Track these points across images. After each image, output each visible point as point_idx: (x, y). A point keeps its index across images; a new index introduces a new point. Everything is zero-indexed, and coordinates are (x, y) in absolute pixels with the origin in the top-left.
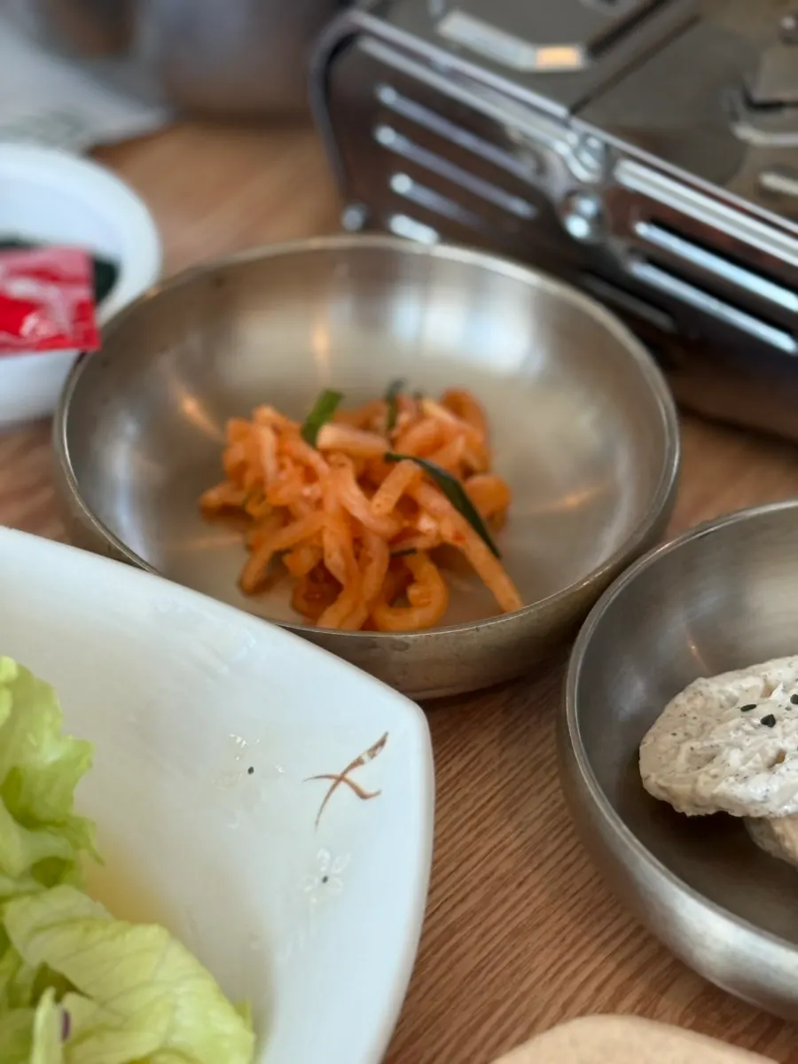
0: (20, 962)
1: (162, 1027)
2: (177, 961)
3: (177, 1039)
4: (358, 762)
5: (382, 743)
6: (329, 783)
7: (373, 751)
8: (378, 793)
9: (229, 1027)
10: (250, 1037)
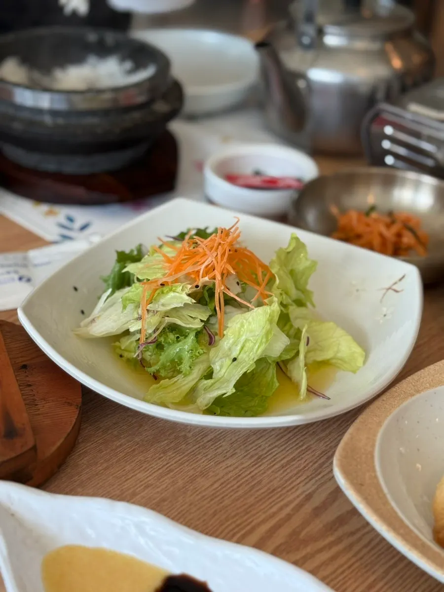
0: (292, 326)
1: (335, 349)
2: (339, 332)
3: (339, 355)
4: (395, 283)
5: (403, 277)
6: (385, 291)
7: (401, 280)
8: (402, 290)
9: (357, 350)
10: (364, 353)
